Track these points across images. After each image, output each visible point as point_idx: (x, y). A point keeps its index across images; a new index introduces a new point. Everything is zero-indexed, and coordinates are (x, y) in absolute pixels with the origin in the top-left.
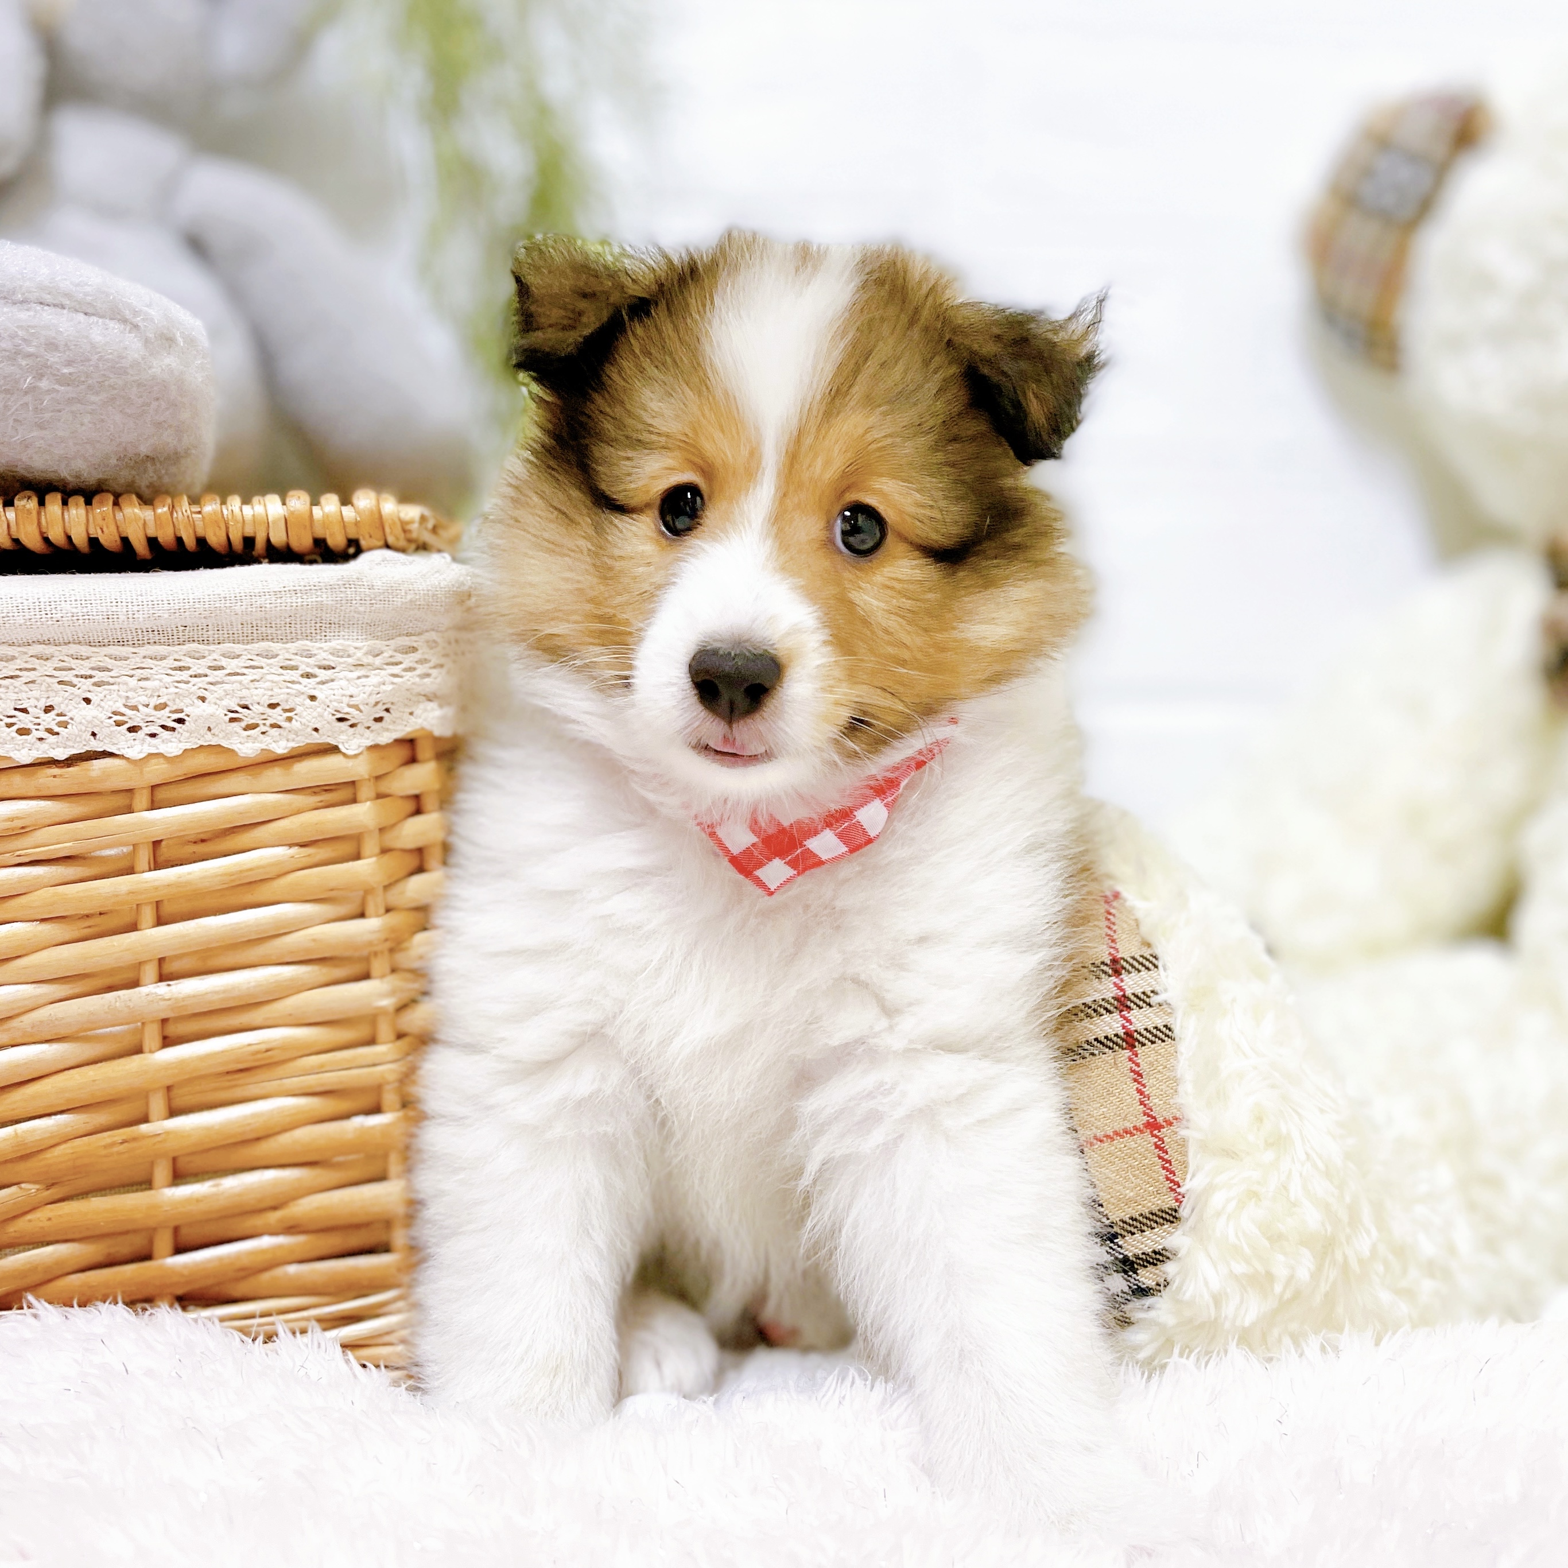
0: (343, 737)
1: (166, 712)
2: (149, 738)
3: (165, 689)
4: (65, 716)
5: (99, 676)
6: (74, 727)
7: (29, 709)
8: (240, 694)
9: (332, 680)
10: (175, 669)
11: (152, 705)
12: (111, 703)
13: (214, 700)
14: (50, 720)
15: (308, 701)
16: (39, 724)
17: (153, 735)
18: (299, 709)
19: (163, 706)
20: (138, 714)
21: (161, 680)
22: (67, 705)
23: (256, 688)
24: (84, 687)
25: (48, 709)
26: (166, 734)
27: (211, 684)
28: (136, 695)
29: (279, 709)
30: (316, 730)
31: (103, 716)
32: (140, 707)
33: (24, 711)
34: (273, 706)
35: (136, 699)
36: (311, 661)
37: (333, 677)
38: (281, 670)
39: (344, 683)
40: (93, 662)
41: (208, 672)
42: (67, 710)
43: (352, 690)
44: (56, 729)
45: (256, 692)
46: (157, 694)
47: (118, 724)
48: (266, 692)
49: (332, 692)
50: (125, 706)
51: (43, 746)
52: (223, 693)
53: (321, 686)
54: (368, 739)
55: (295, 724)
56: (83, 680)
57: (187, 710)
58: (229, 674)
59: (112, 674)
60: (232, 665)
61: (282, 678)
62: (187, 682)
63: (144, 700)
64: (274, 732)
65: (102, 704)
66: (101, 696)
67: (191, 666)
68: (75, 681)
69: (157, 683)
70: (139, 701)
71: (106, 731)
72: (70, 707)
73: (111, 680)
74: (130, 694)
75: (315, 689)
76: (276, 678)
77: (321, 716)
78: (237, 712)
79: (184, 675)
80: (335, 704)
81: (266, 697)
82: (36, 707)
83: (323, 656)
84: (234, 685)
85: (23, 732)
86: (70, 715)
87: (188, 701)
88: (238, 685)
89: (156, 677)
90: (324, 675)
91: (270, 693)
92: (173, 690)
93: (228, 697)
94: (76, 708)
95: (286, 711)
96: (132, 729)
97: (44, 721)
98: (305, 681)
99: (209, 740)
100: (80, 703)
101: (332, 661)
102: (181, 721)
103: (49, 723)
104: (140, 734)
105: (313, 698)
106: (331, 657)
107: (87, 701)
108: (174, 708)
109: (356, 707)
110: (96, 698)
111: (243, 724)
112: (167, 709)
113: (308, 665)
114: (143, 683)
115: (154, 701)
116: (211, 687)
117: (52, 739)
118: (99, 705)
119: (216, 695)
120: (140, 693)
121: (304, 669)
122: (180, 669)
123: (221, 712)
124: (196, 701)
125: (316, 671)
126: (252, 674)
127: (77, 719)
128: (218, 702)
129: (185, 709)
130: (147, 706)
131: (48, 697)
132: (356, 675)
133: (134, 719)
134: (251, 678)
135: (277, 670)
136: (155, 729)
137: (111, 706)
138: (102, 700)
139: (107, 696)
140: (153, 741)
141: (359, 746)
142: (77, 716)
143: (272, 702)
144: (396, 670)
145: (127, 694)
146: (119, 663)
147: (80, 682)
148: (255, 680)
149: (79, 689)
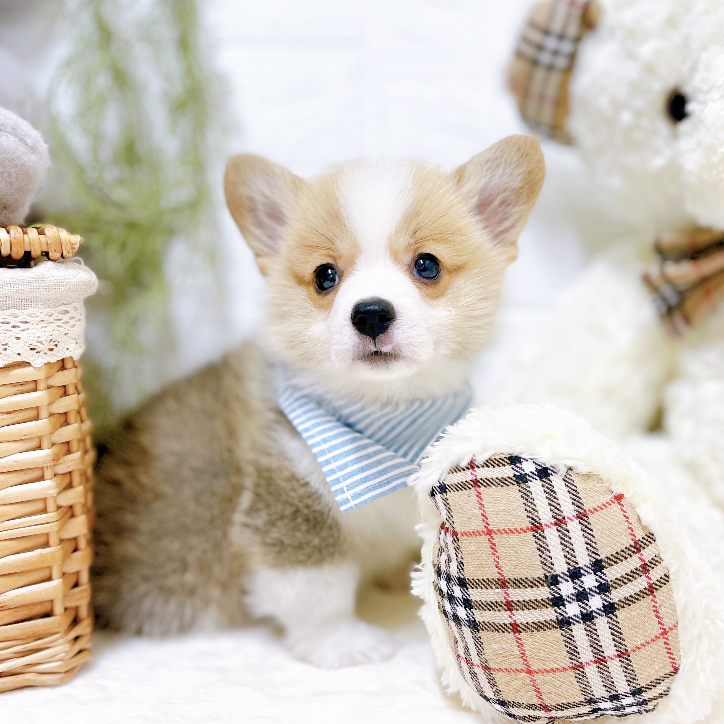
0: (33, 358)
9: (28, 329)
15: (16, 340)
18: (11, 344)
30: (19, 354)
36: (17, 319)
38: (1, 324)
39: (34, 330)
43: (39, 334)
49: (28, 335)
53: (22, 332)
54: (45, 359)
55: (8, 352)
61: (2, 328)
75: (19, 333)
77: (22, 347)
80: (30, 342)
83: (24, 317)
90: (23, 326)
95: (3, 345)
98: (14, 330)
101: (28, 319)
105: (18, 338)
109: (41, 343)
113: (15, 321)
121: (13, 323)
125: (19, 324)
132: (40, 326)
141: (41, 363)
144: (60, 323)
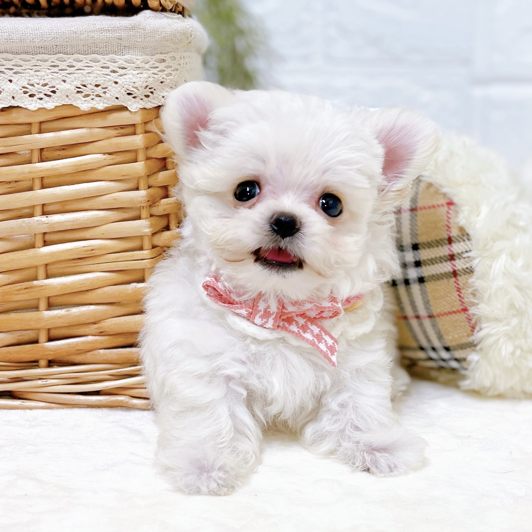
0: (130, 103)
1: (47, 88)
2: (39, 101)
3: (47, 76)
5: (16, 69)
6: (4, 94)
8: (81, 79)
9: (126, 75)
10: (52, 66)
11: (41, 84)
12: (21, 82)
13: (70, 82)
15: (114, 84)
17: (41, 99)
18: (109, 88)
19: (45, 85)
20: (34, 88)
21: (45, 72)
22: (1, 83)
23: (89, 77)
24: (9, 74)
26: (46, 98)
27: (69, 74)
29: (100, 87)
30: (117, 98)
31: (18, 88)
32: (35, 85)
34: (97, 86)
35: (33, 81)
36: (115, 65)
37: (126, 73)
38: (101, 69)
39: (131, 76)
40: (13, 63)
41: (67, 68)
42: (1, 85)
43: (135, 80)
45: (88, 78)
46: (43, 78)
47: (25, 93)
48: (94, 79)
49: (125, 80)
50: (29, 84)
52: (74, 79)
53: (120, 77)
54: (141, 104)
55: (107, 95)
56: (9, 71)
57: (57, 86)
58: (77, 70)
59: (22, 68)
60: (79, 65)
61: (102, 72)
62: (57, 73)
63: (37, 81)
64: (97, 99)
65: (18, 82)
66: (17, 79)
67: (59, 65)
68: (5, 71)
69: (43, 73)
70: (35, 82)
71: (19, 96)
72: (3, 84)
73: (22, 71)
74: (31, 78)
75: (117, 78)
76: (99, 72)
77: (120, 91)
78: (80, 88)
79: (56, 69)
80: (127, 86)
81: (94, 81)
83: (121, 63)
84: (79, 75)
86: (2, 88)
87: (57, 82)
88: (81, 74)
89: (43, 70)
90: (121, 72)
91: (96, 79)
92: (50, 76)
93: (76, 80)
94: (5, 84)
95: (103, 88)
96: (31, 96)
98: (113, 74)
99: (67, 102)
100: (7, 82)
101: (125, 65)
102: (54, 92)
104: (35, 98)
105: (116, 83)
106: (125, 63)
107: (11, 81)
108: (51, 85)
109: (136, 88)
110: (14, 80)
111: (83, 94)
112: (48, 86)
113: (114, 66)
114: (37, 73)
115: (42, 82)
116: (69, 76)
118: (16, 83)
119: (70, 79)
120: (35, 78)
121: (112, 68)
122: (54, 66)
123: (73, 88)
124: (61, 82)
125: (118, 69)
126: (88, 70)
127: (6, 89)
128: (72, 83)
129: (56, 86)
130: (38, 84)
132: (137, 72)
133: (32, 90)
134: (87, 71)
135: (100, 68)
136: (42, 96)
137: (22, 84)
138: (17, 81)
139: (20, 79)
140: (41, 102)
141: (137, 108)
142: (6, 88)
143: (97, 84)
144: (155, 71)
145: (29, 78)
146: (26, 63)
147: (7, 72)
148: (89, 73)
149: (7, 75)
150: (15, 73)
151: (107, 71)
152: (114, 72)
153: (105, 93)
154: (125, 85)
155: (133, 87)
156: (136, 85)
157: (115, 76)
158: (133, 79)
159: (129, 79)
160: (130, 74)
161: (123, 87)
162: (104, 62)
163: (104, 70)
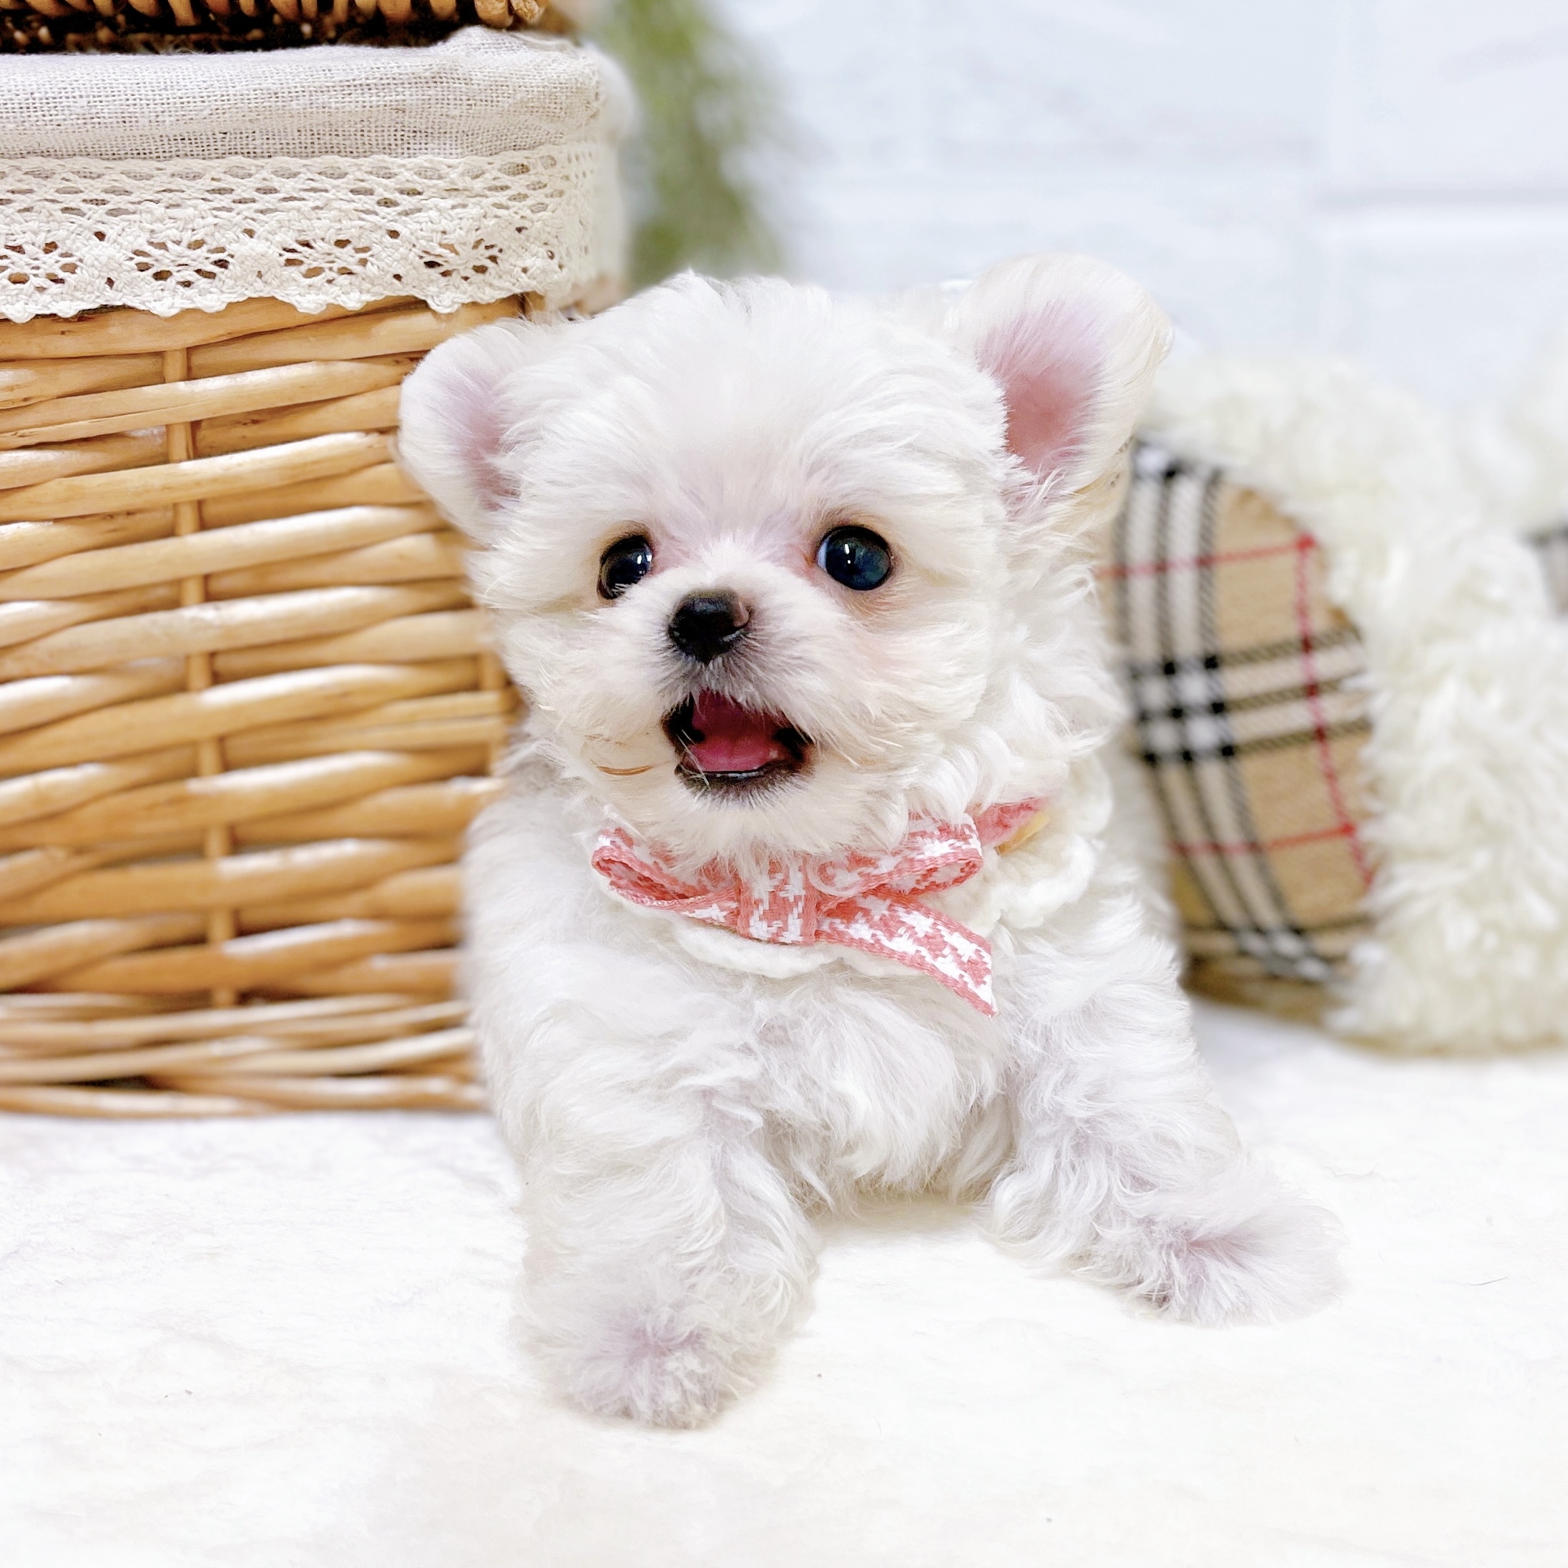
0: (433, 289)
1: (202, 252)
2: (181, 288)
3: (200, 220)
4: (71, 255)
5: (115, 201)
6: (84, 271)
7: (25, 247)
8: (297, 226)
9: (419, 210)
10: (213, 191)
11: (185, 243)
12: (130, 238)
13: (265, 234)
14: (52, 262)
15: (388, 238)
16: (38, 268)
17: (187, 284)
18: (376, 249)
19: (197, 245)
20: (167, 254)
21: (195, 207)
22: (74, 241)
23: (319, 219)
24: (96, 217)
25: (50, 247)
26: (203, 282)
27: (262, 212)
28: (164, 227)
29: (349, 248)
30: (398, 277)
31: (120, 256)
32: (170, 245)
33: (19, 249)
34: (341, 244)
35: (164, 234)
37: (419, 206)
38: (351, 195)
40: (107, 182)
41: (257, 195)
42: (74, 247)
44: (61, 275)
45: (317, 223)
46: (190, 226)
47: (143, 268)
48: (332, 224)
50: (151, 244)
51: (45, 298)
52: (277, 225)
54: (465, 293)
56: (94, 206)
57: (231, 248)
58: (285, 199)
59: (132, 198)
60: (288, 187)
61: (354, 205)
62: (230, 210)
63: (174, 234)
64: (344, 280)
65: (120, 239)
66: (118, 229)
67: (234, 187)
68: (84, 207)
69: (190, 211)
70: (168, 237)
71: (126, 277)
72: (79, 244)
73: (132, 208)
74: (156, 226)
75: (395, 221)
76: (345, 206)
77: (405, 258)
78: (293, 251)
79: (225, 200)
80: (423, 242)
81: (332, 231)
82: (33, 244)
83: (407, 177)
84: (291, 213)
85: (19, 280)
86: (78, 254)
87: (230, 235)
88: (295, 212)
89: (188, 202)
90: (407, 202)
91: (338, 226)
92: (211, 220)
93: (283, 229)
94: (86, 246)
95: (358, 250)
96: (160, 276)
97: (44, 263)
98: (383, 210)
99: (259, 289)
100: (90, 238)
101: (419, 183)
102: (222, 264)
103: (51, 267)
104: (171, 282)
105: (394, 234)
106: (416, 177)
107: (100, 236)
108: (214, 245)
109: (451, 248)
110: (111, 231)
111: (303, 268)
112: (205, 248)
113: (386, 188)
114: (173, 212)
115: (188, 237)
116: (261, 217)
117: (55, 288)
118: (115, 241)
119: (267, 227)
120: (169, 225)
121: (381, 193)
122: (220, 191)
123: (275, 251)
124: (241, 235)
126: (314, 200)
127: (89, 259)
128: (270, 236)
129: (228, 247)
130: (178, 243)
131: (49, 231)
132: (450, 202)
133: (163, 260)
134: (311, 204)
135: (346, 195)
136: (189, 275)
137: (132, 243)
138: (120, 235)
139: (127, 230)
140: (188, 291)
141: (453, 303)
142: (88, 256)
143: (341, 237)
144: (501, 197)
145: (151, 227)
146: (141, 184)
147: (90, 210)
148: (317, 208)
149: (89, 219)
150: (114, 213)
151: (368, 202)
152: (387, 203)
153: (363, 262)
154: (417, 239)
155: (440, 245)
156: (450, 239)
157: (388, 214)
158: (440, 223)
159: (430, 223)
160: (431, 209)
161: (414, 246)
162: (359, 175)
163: (360, 199)
